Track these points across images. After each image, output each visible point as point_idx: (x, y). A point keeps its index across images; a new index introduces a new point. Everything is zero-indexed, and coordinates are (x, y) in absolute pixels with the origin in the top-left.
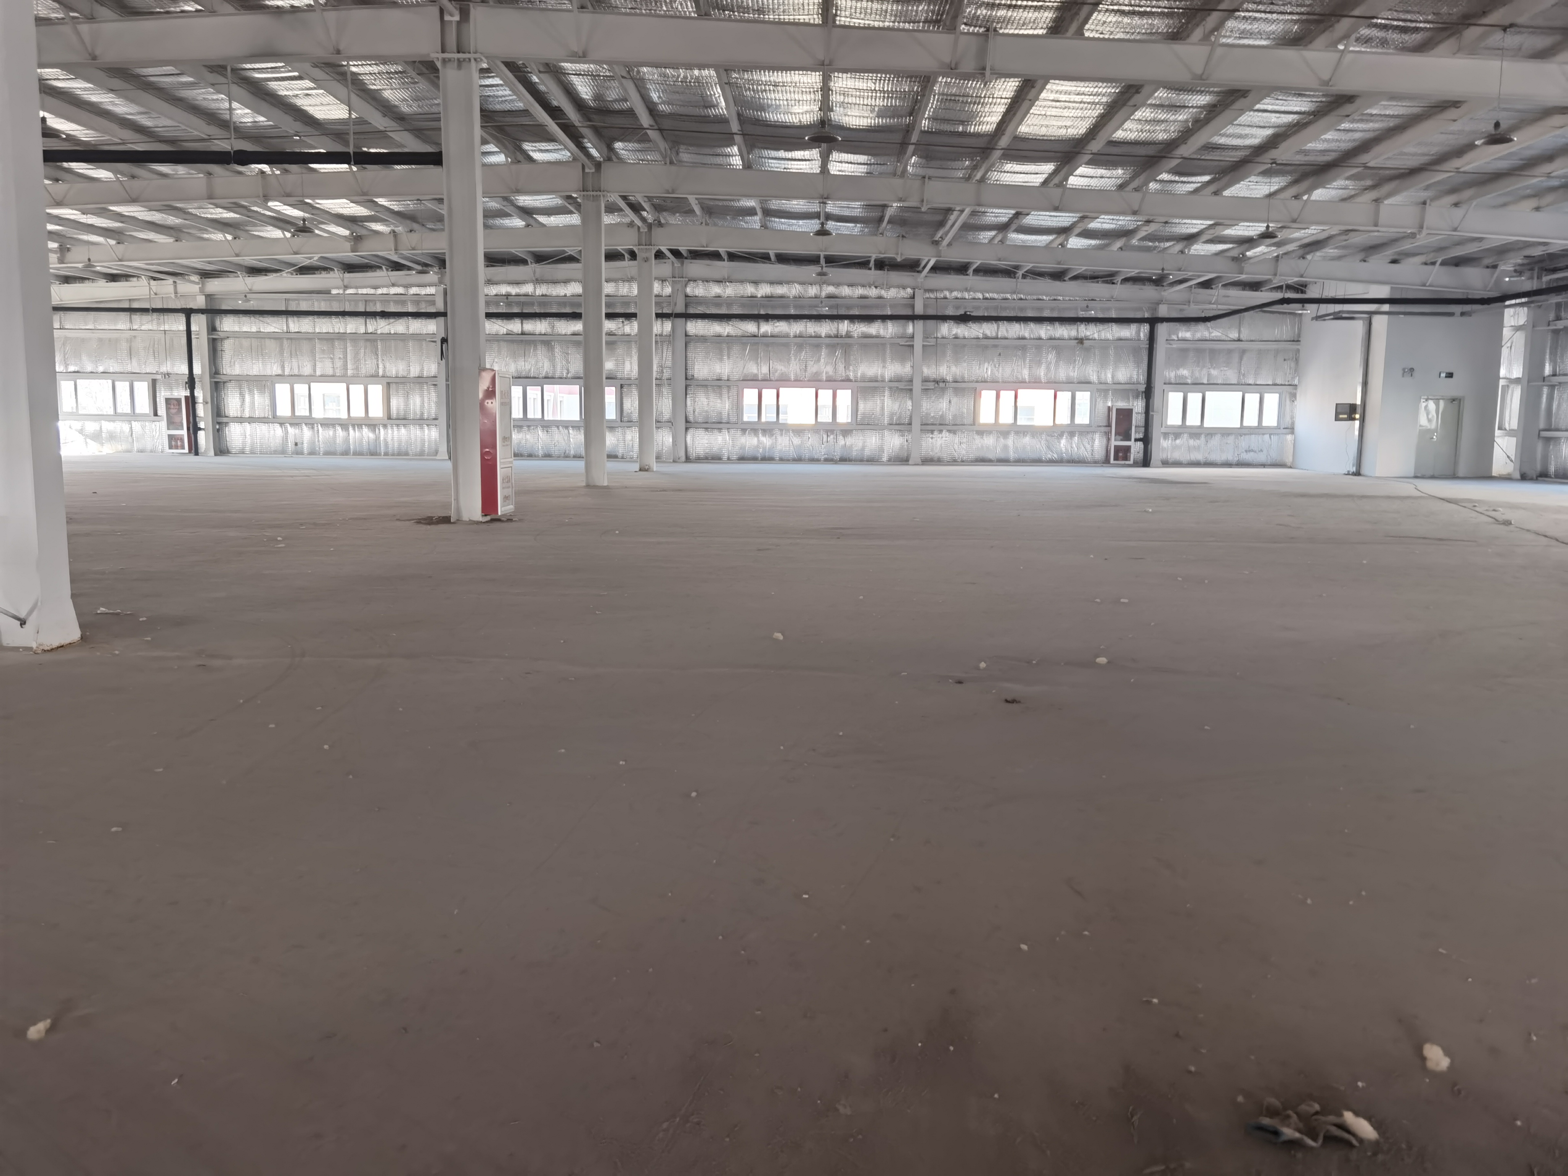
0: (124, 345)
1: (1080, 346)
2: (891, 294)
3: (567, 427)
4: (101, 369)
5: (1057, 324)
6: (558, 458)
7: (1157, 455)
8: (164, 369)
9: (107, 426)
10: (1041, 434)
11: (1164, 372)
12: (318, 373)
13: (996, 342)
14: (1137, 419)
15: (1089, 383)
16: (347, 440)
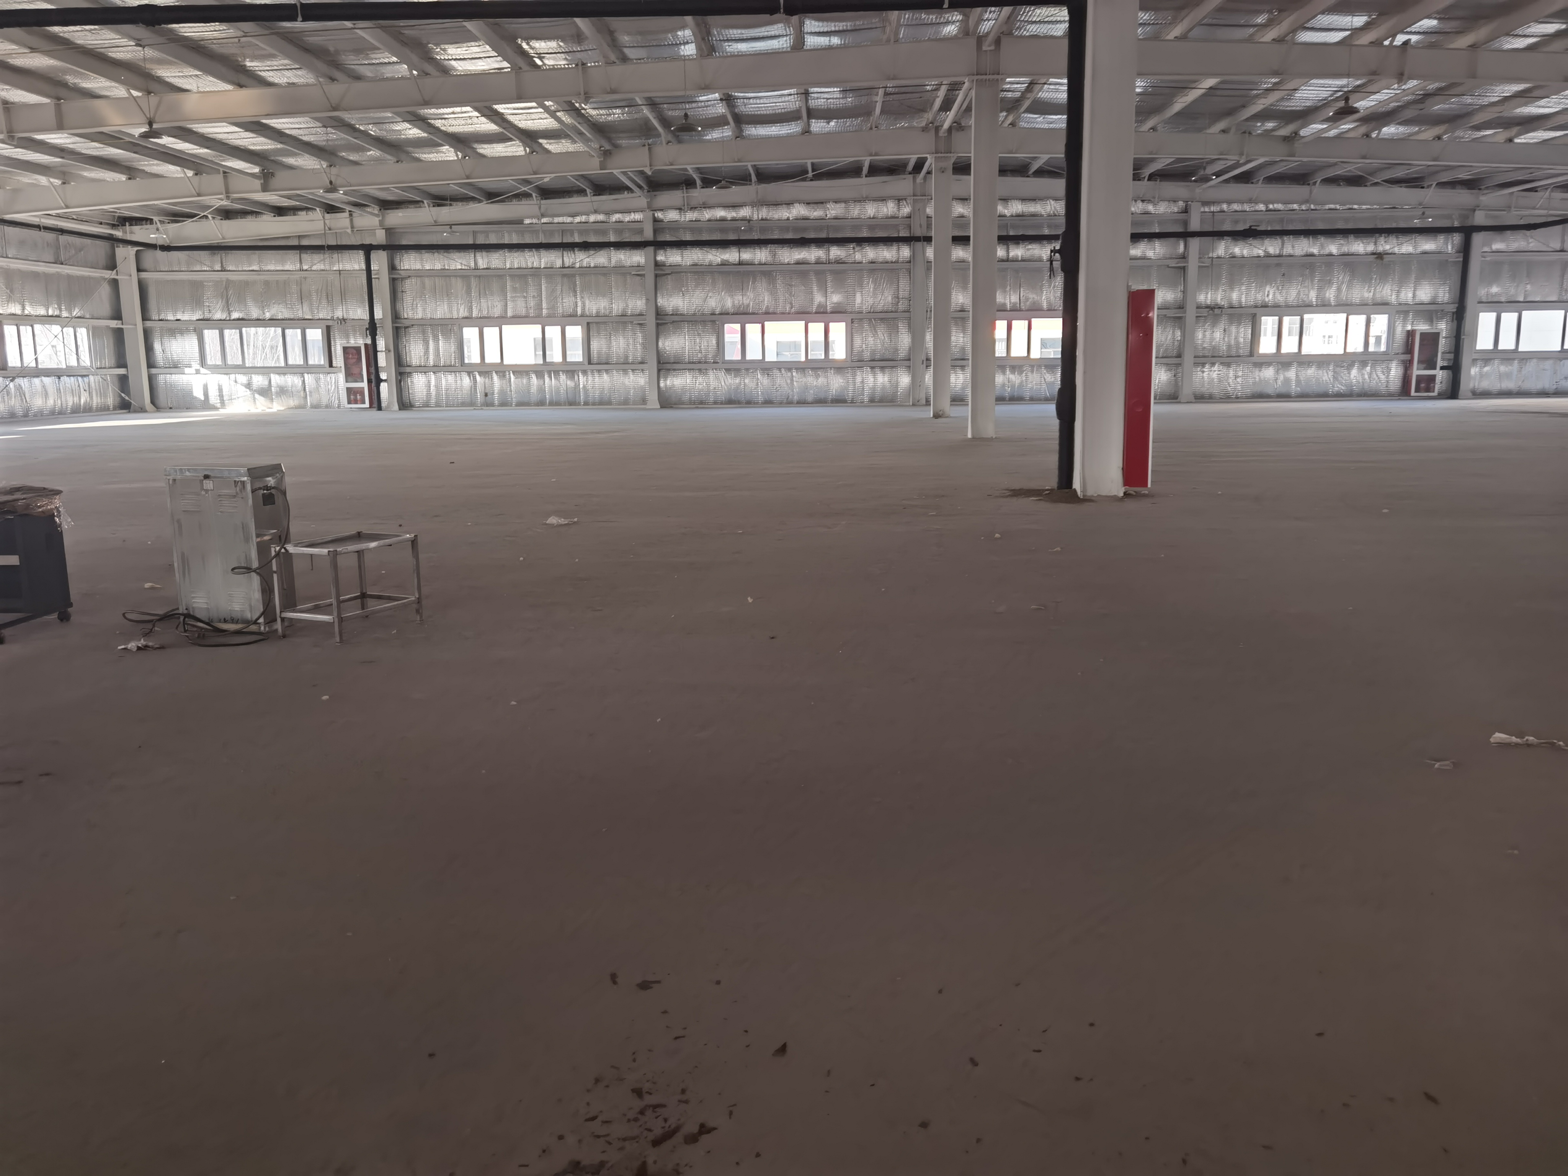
0: (294, 288)
1: (1379, 261)
2: (1162, 208)
3: (790, 370)
4: (268, 315)
5: (1351, 237)
6: (781, 404)
7: (1465, 385)
8: (339, 314)
9: (276, 379)
10: (1328, 364)
11: (1478, 290)
12: (510, 314)
13: (1280, 260)
14: (1443, 344)
15: (1386, 304)
16: (541, 390)
